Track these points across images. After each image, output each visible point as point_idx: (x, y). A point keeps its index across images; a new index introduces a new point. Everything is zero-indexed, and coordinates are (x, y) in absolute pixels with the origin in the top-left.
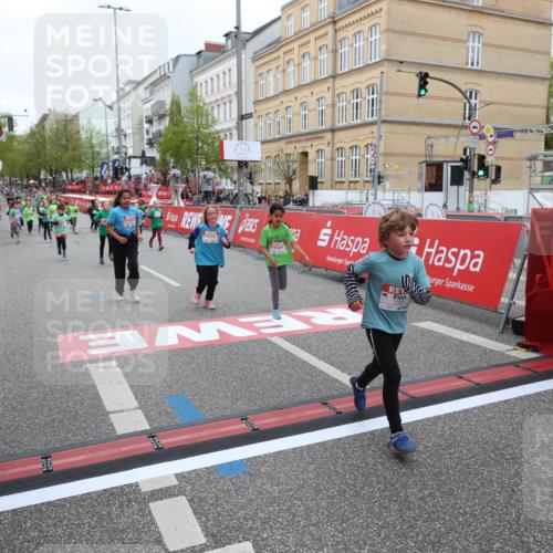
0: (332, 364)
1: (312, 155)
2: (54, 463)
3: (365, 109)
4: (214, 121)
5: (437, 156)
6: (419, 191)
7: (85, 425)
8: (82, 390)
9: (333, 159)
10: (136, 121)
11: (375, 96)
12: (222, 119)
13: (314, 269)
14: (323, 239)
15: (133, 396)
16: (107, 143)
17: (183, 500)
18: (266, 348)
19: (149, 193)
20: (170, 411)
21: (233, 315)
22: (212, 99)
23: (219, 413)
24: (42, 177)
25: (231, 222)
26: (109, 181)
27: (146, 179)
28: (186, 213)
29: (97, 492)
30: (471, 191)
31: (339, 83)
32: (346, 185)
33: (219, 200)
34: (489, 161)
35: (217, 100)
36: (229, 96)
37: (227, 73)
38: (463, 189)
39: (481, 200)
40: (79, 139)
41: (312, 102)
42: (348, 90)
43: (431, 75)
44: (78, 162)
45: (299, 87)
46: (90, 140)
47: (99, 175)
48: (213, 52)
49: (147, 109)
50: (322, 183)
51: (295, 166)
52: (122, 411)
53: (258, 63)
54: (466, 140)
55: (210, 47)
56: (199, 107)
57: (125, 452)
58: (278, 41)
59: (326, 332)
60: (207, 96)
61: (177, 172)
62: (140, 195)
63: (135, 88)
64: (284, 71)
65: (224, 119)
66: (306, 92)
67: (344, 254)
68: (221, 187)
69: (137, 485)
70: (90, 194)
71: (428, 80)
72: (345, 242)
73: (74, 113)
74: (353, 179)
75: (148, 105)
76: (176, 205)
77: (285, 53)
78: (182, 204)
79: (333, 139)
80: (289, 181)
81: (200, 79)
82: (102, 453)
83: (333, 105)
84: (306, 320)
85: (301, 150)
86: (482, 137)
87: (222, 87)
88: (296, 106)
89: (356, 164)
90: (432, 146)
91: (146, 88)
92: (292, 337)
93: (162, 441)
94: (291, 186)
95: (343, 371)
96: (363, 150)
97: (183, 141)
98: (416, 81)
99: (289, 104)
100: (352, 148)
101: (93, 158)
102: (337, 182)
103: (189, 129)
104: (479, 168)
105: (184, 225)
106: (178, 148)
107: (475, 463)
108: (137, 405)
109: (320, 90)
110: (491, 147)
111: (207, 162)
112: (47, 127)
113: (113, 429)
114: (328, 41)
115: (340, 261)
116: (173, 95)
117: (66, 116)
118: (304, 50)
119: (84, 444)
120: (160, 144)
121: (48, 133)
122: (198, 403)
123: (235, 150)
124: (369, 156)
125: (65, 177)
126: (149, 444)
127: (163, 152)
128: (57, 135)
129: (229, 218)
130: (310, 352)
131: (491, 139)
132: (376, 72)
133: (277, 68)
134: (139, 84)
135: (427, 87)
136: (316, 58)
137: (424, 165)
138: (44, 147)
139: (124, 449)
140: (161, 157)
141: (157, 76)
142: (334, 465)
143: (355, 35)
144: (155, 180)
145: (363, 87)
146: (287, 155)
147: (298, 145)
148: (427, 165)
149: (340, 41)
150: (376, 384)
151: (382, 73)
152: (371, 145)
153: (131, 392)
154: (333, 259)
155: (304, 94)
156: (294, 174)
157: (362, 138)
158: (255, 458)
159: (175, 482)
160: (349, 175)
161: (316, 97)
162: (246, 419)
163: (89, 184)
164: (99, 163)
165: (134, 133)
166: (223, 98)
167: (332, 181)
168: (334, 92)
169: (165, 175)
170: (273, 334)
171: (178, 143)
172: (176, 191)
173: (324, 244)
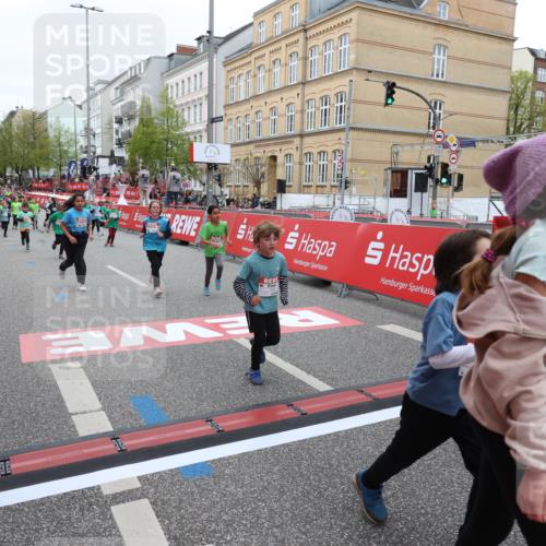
0: (297, 366)
1: (280, 159)
2: (12, 466)
3: (333, 115)
4: (184, 124)
5: (403, 163)
6: (384, 196)
7: (45, 427)
8: (44, 391)
10: (106, 121)
11: (343, 103)
12: (192, 122)
14: (291, 242)
15: (96, 398)
16: (76, 143)
17: (145, 502)
19: (117, 193)
20: (134, 412)
21: (199, 316)
22: (183, 102)
23: (184, 415)
24: (8, 174)
25: (199, 223)
26: (77, 180)
27: (114, 178)
29: (57, 496)
30: (434, 197)
31: (309, 89)
32: (314, 189)
33: (187, 201)
34: (452, 169)
35: (188, 103)
36: (200, 99)
37: (198, 76)
38: (427, 196)
39: (444, 207)
40: (47, 137)
41: (281, 108)
42: (317, 97)
43: (398, 85)
44: (45, 160)
45: (270, 93)
46: (58, 138)
47: (66, 174)
48: (184, 55)
49: (117, 110)
50: (290, 186)
51: (264, 169)
52: (85, 412)
53: (229, 68)
54: (430, 149)
55: (182, 50)
56: (169, 109)
57: (88, 454)
58: (249, 46)
59: (292, 334)
60: (178, 98)
61: (146, 172)
62: (108, 195)
63: (106, 88)
64: (255, 76)
65: (195, 122)
66: (277, 98)
67: (311, 258)
68: (189, 188)
69: (99, 488)
70: (57, 192)
71: (395, 89)
72: (312, 246)
73: (43, 111)
74: (321, 183)
77: (256, 59)
79: (301, 145)
80: (258, 184)
81: (171, 81)
82: (63, 456)
83: (302, 111)
85: (270, 154)
86: (446, 146)
87: (192, 90)
88: (266, 111)
89: (324, 169)
90: (397, 153)
91: (117, 88)
93: (125, 443)
94: (259, 189)
95: (309, 373)
96: (331, 156)
97: (153, 142)
98: (383, 90)
99: (259, 109)
100: (319, 153)
101: (60, 156)
102: (304, 186)
103: (159, 130)
104: (442, 176)
106: (147, 148)
107: (437, 464)
108: (100, 406)
109: (290, 96)
110: (454, 156)
111: (177, 164)
112: (14, 124)
113: (76, 431)
114: (299, 48)
117: (34, 113)
118: (274, 57)
119: (44, 446)
120: (129, 144)
121: (15, 130)
122: (162, 405)
124: (336, 162)
125: (31, 175)
126: (112, 446)
127: (132, 153)
128: (24, 133)
129: (198, 219)
130: (276, 354)
131: (454, 149)
132: (345, 81)
133: (248, 73)
134: (110, 84)
135: (394, 96)
136: (286, 65)
137: (389, 172)
138: (11, 144)
139: (86, 451)
140: (130, 157)
142: (299, 466)
143: (325, 43)
144: (123, 180)
145: (331, 94)
146: (256, 158)
147: (267, 149)
148: (393, 172)
149: (311, 49)
150: (341, 384)
151: (351, 81)
152: (339, 150)
153: (94, 394)
154: (301, 263)
155: (273, 100)
156: (263, 176)
157: (329, 144)
158: (219, 460)
159: (138, 485)
160: (316, 180)
161: (285, 103)
162: (211, 421)
163: (56, 183)
164: (67, 162)
165: (103, 133)
166: (194, 101)
167: (300, 185)
168: (303, 98)
169: (132, 174)
170: (239, 336)
171: (148, 144)
172: (145, 191)
173: (291, 247)
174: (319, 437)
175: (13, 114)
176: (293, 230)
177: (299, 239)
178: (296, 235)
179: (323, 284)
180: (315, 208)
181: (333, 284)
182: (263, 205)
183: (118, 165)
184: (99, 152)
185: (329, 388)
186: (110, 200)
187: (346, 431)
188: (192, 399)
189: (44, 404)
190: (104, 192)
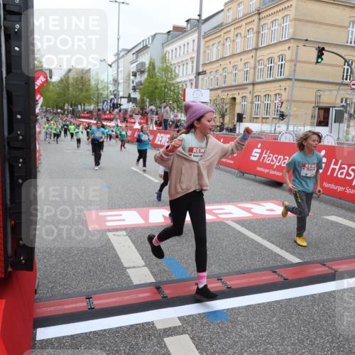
0: (272, 243)
1: (237, 101)
2: (95, 302)
3: (276, 70)
4: (177, 76)
5: (323, 103)
7: (111, 276)
8: (106, 250)
9: (252, 103)
10: (126, 74)
11: (283, 62)
12: (181, 75)
13: (246, 175)
14: (255, 156)
15: (140, 258)
16: (108, 88)
17: (187, 337)
19: (132, 120)
20: (167, 269)
22: (175, 62)
24: (66, 108)
26: (108, 112)
27: (131, 112)
28: (159, 134)
29: (126, 327)
30: (348, 127)
31: (260, 53)
32: (260, 120)
33: (177, 126)
35: (178, 63)
36: (186, 60)
37: (186, 45)
38: (343, 126)
40: (89, 85)
41: (241, 66)
42: (266, 58)
43: (326, 49)
44: (88, 99)
45: (233, 56)
46: (97, 85)
47: (101, 108)
48: (178, 31)
49: (133, 68)
50: (245, 118)
51: (227, 106)
52: (134, 267)
53: (206, 40)
54: (343, 93)
55: (176, 28)
56: (167, 66)
57: (142, 298)
58: (221, 25)
59: (263, 219)
60: (173, 60)
61: (153, 107)
62: (127, 121)
63: (127, 54)
64: (224, 45)
65: (184, 75)
66: (238, 59)
67: (270, 167)
69: (153, 323)
70: (95, 119)
71: (324, 52)
72: (271, 158)
74: (265, 116)
75: (135, 65)
76: (151, 128)
77: (225, 33)
78: (155, 128)
79: (253, 89)
80: (223, 116)
81: (169, 49)
82: (126, 298)
83: (255, 68)
84: (248, 210)
85: (231, 97)
87: (182, 54)
88: (230, 68)
89: (268, 106)
90: (320, 96)
91: (134, 54)
92: (241, 222)
93: (166, 292)
94: (223, 119)
95: (281, 248)
96: (273, 98)
97: (156, 88)
98: (315, 53)
99: (225, 66)
100: (265, 96)
101: (98, 97)
102: (254, 118)
103: (160, 80)
105: (157, 142)
106: (153, 92)
108: (144, 264)
109: (247, 57)
112: (71, 76)
113: (131, 281)
114: (254, 26)
115: (266, 171)
116: (151, 59)
117: (83, 70)
118: (239, 31)
119: (112, 290)
120: (140, 89)
121: (71, 81)
122: (184, 266)
123: (193, 94)
124: (277, 101)
125: (80, 109)
127: (143, 95)
128: (76, 82)
130: (255, 233)
132: (285, 47)
133: (219, 43)
134: (129, 51)
135: (323, 57)
136: (245, 36)
137: (317, 108)
138: (68, 88)
139: (141, 295)
140: (141, 98)
141: (141, 46)
142: (291, 318)
143: (272, 22)
144: (137, 112)
145: (275, 56)
146: (222, 99)
147: (230, 93)
148: (319, 109)
149: (262, 26)
150: (307, 259)
151: (289, 48)
152: (279, 94)
153: (138, 255)
154: (262, 169)
155: (236, 60)
156: (226, 111)
157: (273, 90)
158: (232, 309)
159: (180, 324)
160: (262, 114)
161: (243, 62)
162: (221, 280)
163: (95, 114)
164: (102, 100)
165: (124, 82)
166: (182, 61)
167: (251, 117)
168: (255, 59)
169: (142, 109)
170: (227, 219)
171: (153, 89)
172: (152, 120)
173: (255, 159)
174: (300, 297)
175: (70, 70)
176: (257, 148)
177: (261, 154)
178: (259, 151)
179: (277, 184)
180: (261, 133)
181: (284, 185)
182: (227, 129)
183: (133, 103)
184: (121, 94)
185: (299, 261)
186: (128, 125)
187: (320, 294)
189: (107, 260)
190: (125, 120)
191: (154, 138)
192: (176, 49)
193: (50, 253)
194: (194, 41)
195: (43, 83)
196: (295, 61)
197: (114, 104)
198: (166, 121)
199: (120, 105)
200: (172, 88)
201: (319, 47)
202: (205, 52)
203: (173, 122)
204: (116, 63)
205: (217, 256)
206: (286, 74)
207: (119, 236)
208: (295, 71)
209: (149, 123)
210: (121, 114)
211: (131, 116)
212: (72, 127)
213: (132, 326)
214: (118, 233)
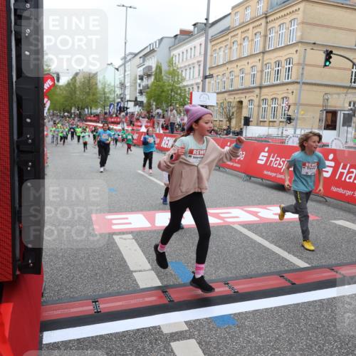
0: (280, 247)
1: (245, 103)
2: (101, 306)
3: (283, 73)
4: (183, 79)
5: (331, 106)
7: (117, 279)
8: (112, 254)
9: (259, 106)
10: (133, 78)
11: (290, 66)
12: (187, 78)
13: (252, 179)
14: (262, 159)
15: (146, 261)
16: (114, 92)
17: (193, 342)
18: (231, 232)
19: (139, 124)
20: (173, 273)
22: (182, 65)
24: (73, 111)
26: (114, 116)
27: (137, 115)
28: (165, 138)
29: (133, 331)
31: (267, 56)
32: (267, 123)
35: (185, 66)
36: (193, 64)
37: (193, 49)
38: (351, 129)
40: (96, 88)
41: (248, 69)
42: (273, 61)
43: (334, 52)
44: (95, 103)
45: (240, 59)
46: (104, 89)
47: (108, 111)
48: (185, 35)
49: (140, 71)
50: (252, 121)
51: (234, 110)
52: (141, 271)
53: (213, 43)
54: (351, 97)
55: (183, 32)
56: (174, 70)
58: (228, 29)
59: (271, 224)
60: (179, 63)
62: (133, 125)
63: (134, 57)
64: (231, 48)
65: (191, 78)
66: (244, 62)
67: (278, 170)
69: (159, 327)
70: (102, 123)
71: (332, 55)
72: (278, 162)
74: (272, 120)
75: (141, 68)
76: (158, 132)
77: (232, 37)
78: (162, 132)
79: (260, 93)
80: (230, 120)
81: (175, 52)
82: (132, 302)
83: (262, 71)
84: (255, 214)
85: (238, 100)
87: (189, 58)
88: (237, 71)
89: (275, 110)
90: (327, 100)
91: (140, 58)
92: (248, 225)
93: (172, 296)
94: (230, 123)
95: (289, 253)
96: (280, 101)
97: (163, 91)
98: (323, 56)
99: (233, 69)
100: (272, 99)
101: (105, 100)
102: (261, 121)
103: (166, 84)
105: (163, 145)
106: (159, 96)
108: (150, 267)
109: (254, 61)
112: (78, 80)
113: (137, 285)
114: (262, 29)
115: (274, 175)
116: (158, 62)
117: (90, 74)
118: (244, 35)
119: (119, 294)
120: (147, 93)
121: (78, 84)
123: (200, 98)
124: (284, 105)
125: (87, 112)
127: (149, 98)
128: (83, 85)
130: (263, 237)
132: (293, 50)
133: (226, 46)
134: (136, 55)
135: (331, 60)
136: (252, 40)
137: (325, 112)
138: (75, 93)
139: (147, 299)
140: (147, 101)
141: (148, 50)
142: (299, 324)
143: (280, 26)
144: (143, 116)
145: (283, 59)
146: (228, 102)
147: (236, 96)
148: (327, 112)
149: (270, 29)
150: (315, 264)
151: (297, 51)
152: (286, 98)
153: (145, 258)
154: (269, 173)
155: (242, 64)
156: (233, 115)
157: (280, 93)
158: (239, 314)
159: (186, 328)
160: (269, 117)
161: (250, 66)
162: (228, 284)
163: (102, 117)
164: (109, 104)
165: (131, 86)
166: (189, 65)
167: (258, 121)
168: (263, 63)
169: (149, 112)
170: (234, 223)
171: (159, 92)
172: (158, 123)
173: (262, 163)
174: (308, 302)
175: (77, 74)
176: (264, 152)
177: (268, 158)
178: (266, 154)
180: (268, 137)
182: (234, 133)
183: (140, 106)
184: (128, 98)
185: (306, 265)
186: (135, 128)
187: (328, 299)
188: (211, 266)
189: (114, 263)
190: (131, 123)
191: (161, 141)
192: (183, 53)
193: (56, 256)
194: (201, 45)
195: (51, 86)
196: (303, 65)
197: (120, 108)
198: (172, 124)
199: (127, 108)
200: (179, 91)
201: (327, 51)
202: (212, 56)
203: (180, 125)
204: (123, 67)
205: (224, 260)
206: (294, 78)
207: (125, 239)
208: (302, 74)
209: (156, 126)
210: (127, 117)
211: (138, 120)
212: (79, 130)
213: (138, 330)
214: (124, 236)
